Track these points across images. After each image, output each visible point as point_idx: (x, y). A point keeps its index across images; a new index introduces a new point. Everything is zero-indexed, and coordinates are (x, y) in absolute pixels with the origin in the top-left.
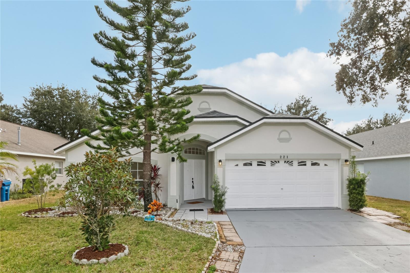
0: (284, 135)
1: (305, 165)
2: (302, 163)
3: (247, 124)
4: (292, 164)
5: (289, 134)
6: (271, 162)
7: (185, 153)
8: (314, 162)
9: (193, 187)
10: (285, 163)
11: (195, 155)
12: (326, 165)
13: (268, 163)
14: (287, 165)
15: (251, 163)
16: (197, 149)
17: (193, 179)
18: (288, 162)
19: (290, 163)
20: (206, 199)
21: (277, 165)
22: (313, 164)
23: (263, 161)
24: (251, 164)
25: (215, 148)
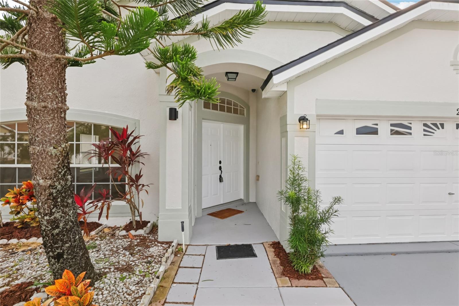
3: (367, 23)
6: (425, 125)
7: (204, 107)
9: (221, 179)
11: (225, 113)
13: (417, 128)
15: (375, 127)
16: (229, 103)
17: (220, 162)
20: (245, 201)
21: (439, 132)
23: (406, 123)
24: (375, 132)
25: (289, 82)
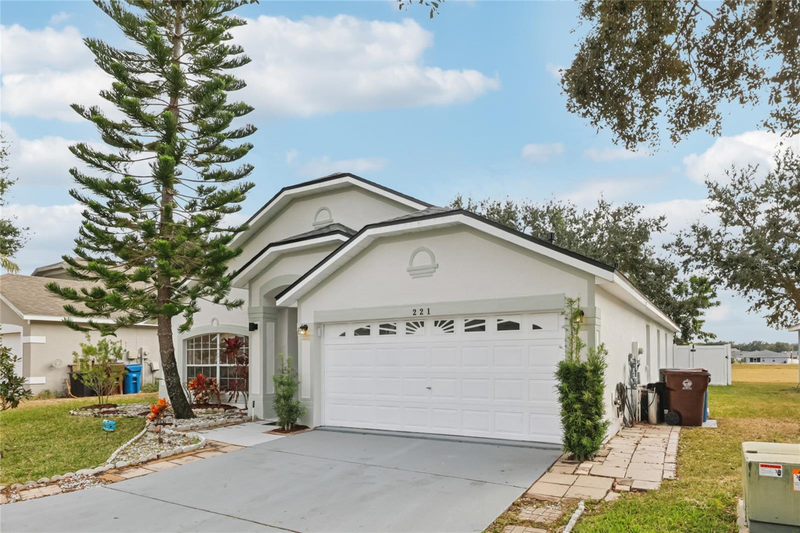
0: (422, 260)
1: (483, 328)
2: (476, 325)
4: (452, 327)
5: (433, 257)
6: (408, 324)
8: (506, 319)
10: (436, 325)
12: (535, 327)
13: (401, 328)
14: (440, 330)
15: (368, 328)
18: (442, 322)
19: (447, 325)
21: (419, 330)
22: (503, 327)
23: (391, 323)
24: (367, 332)
